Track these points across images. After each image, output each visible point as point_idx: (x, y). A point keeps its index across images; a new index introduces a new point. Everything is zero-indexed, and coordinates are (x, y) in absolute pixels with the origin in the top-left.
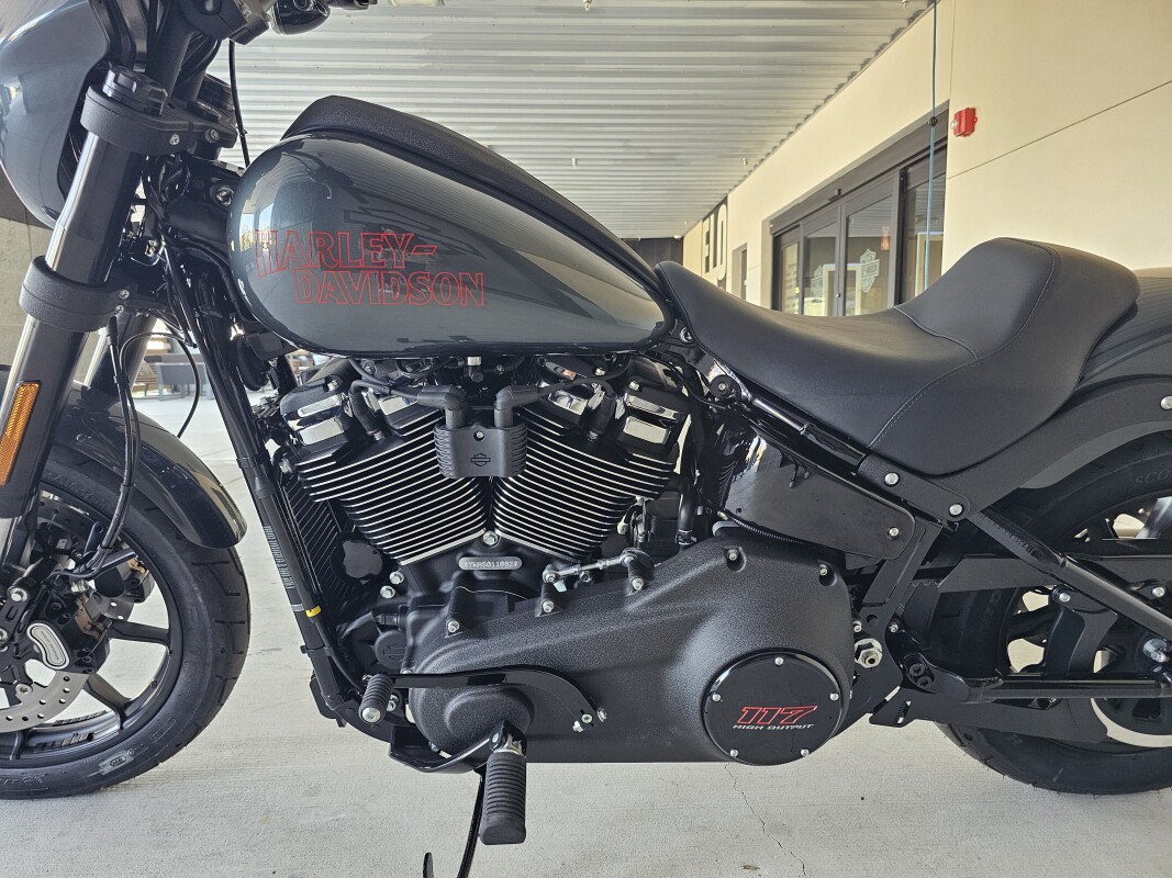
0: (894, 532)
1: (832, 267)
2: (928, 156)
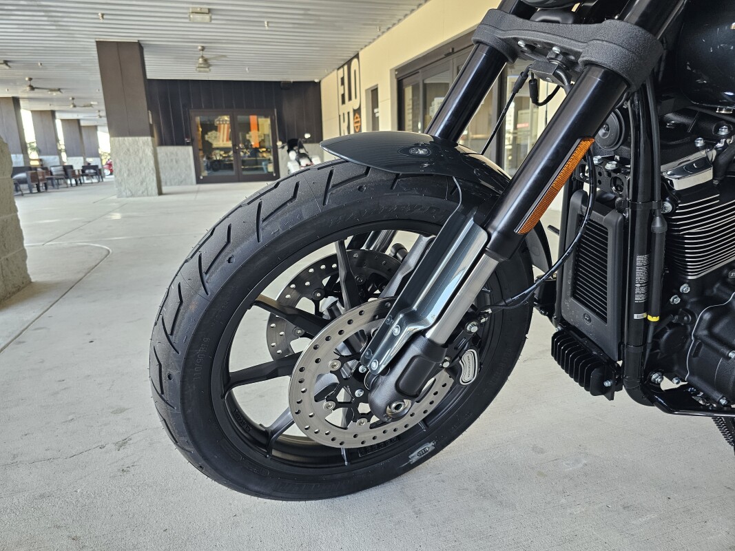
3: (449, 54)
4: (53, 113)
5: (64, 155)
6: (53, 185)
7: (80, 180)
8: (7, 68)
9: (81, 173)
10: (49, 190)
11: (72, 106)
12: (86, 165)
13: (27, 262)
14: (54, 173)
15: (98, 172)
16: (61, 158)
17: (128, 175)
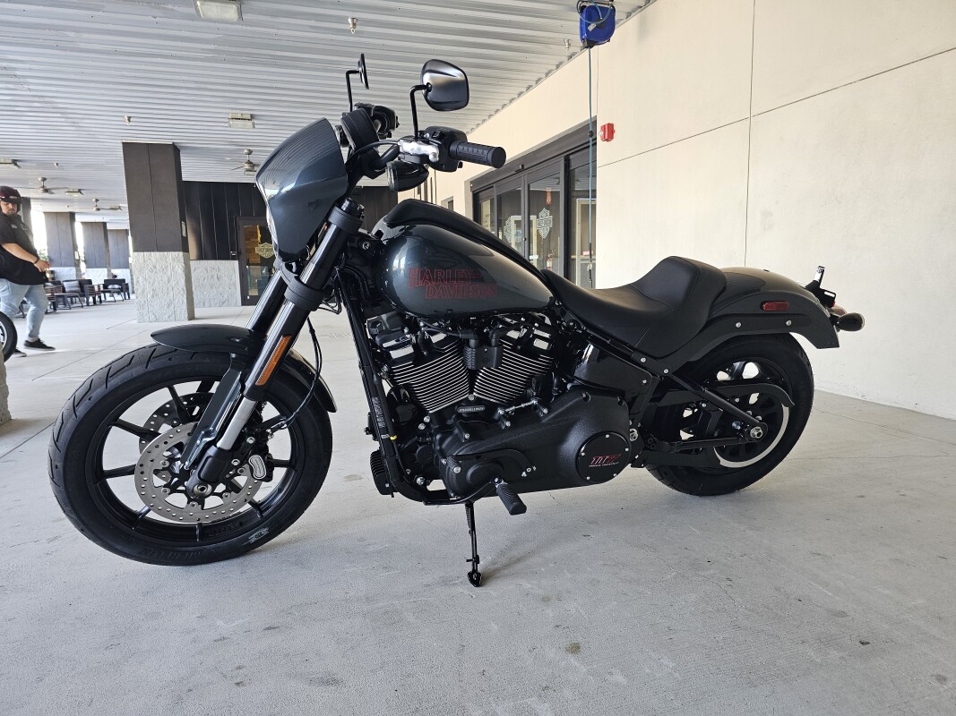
0: (645, 382)
1: (519, 218)
2: (589, 147)
3: (519, 171)
4: (72, 215)
5: (83, 265)
6: (65, 304)
7: (100, 297)
8: (16, 168)
9: (102, 289)
10: (58, 311)
11: (95, 209)
12: (111, 278)
13: (9, 399)
14: (67, 290)
15: (123, 287)
16: (78, 271)
17: (153, 296)
